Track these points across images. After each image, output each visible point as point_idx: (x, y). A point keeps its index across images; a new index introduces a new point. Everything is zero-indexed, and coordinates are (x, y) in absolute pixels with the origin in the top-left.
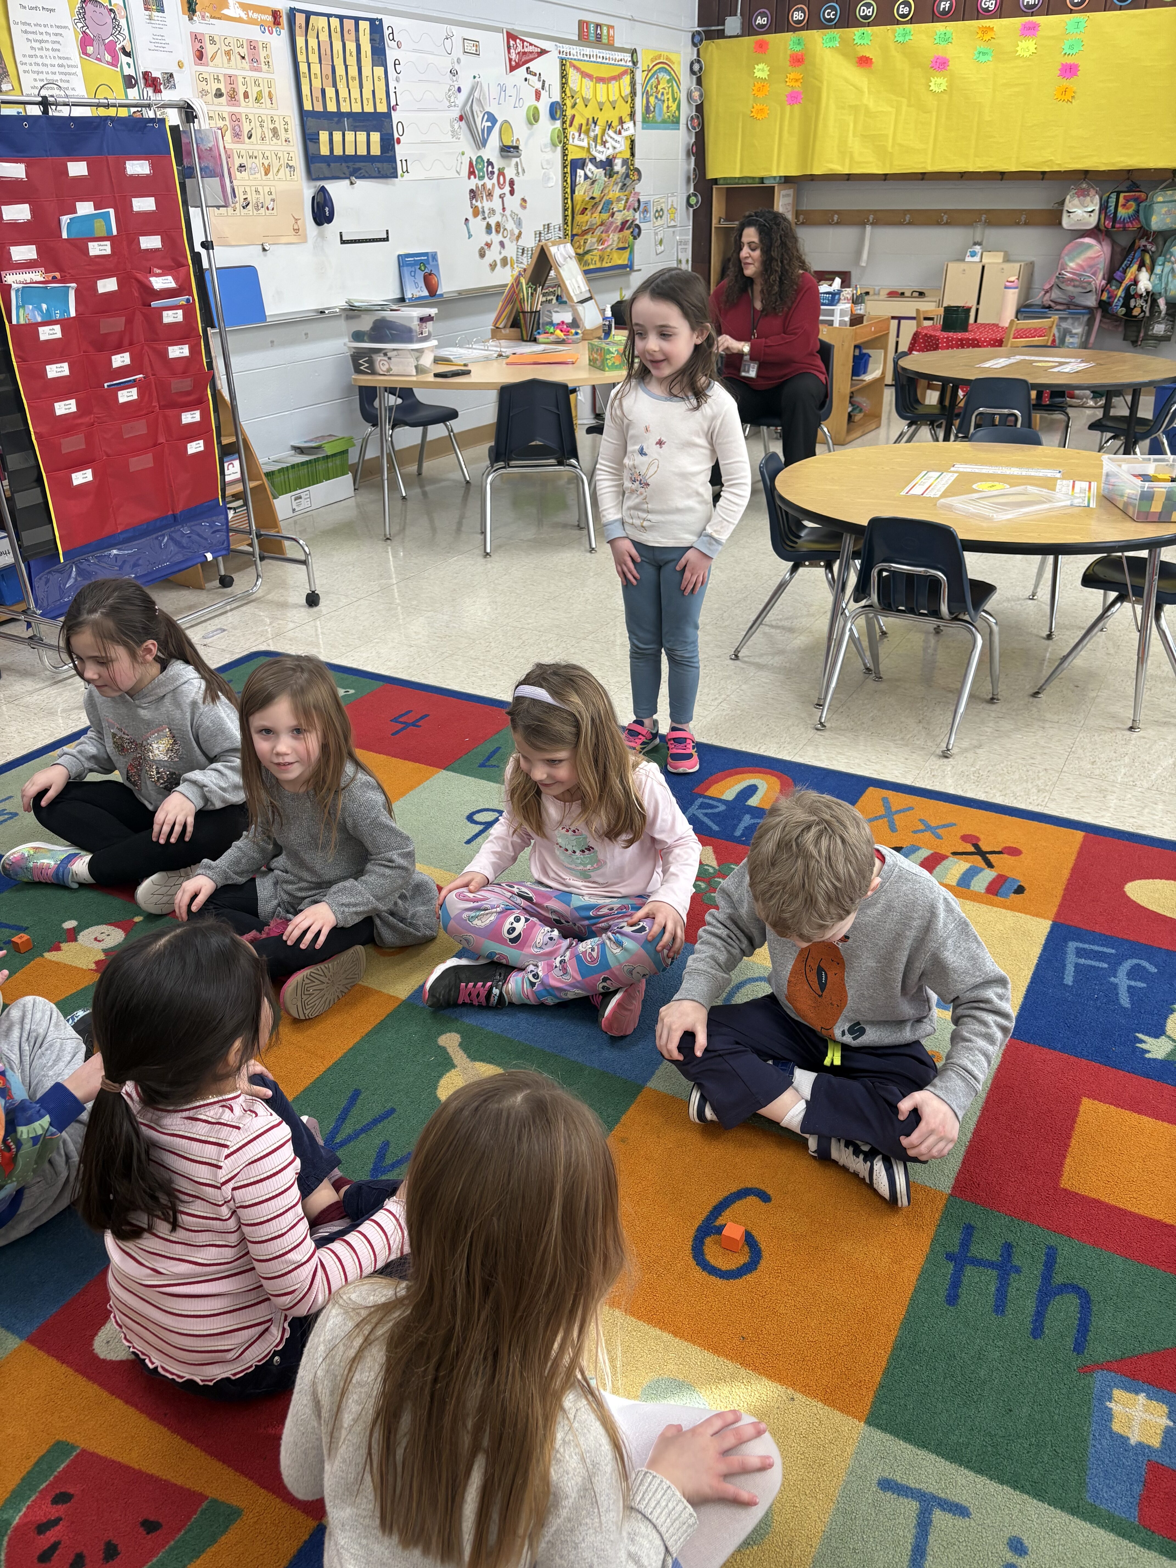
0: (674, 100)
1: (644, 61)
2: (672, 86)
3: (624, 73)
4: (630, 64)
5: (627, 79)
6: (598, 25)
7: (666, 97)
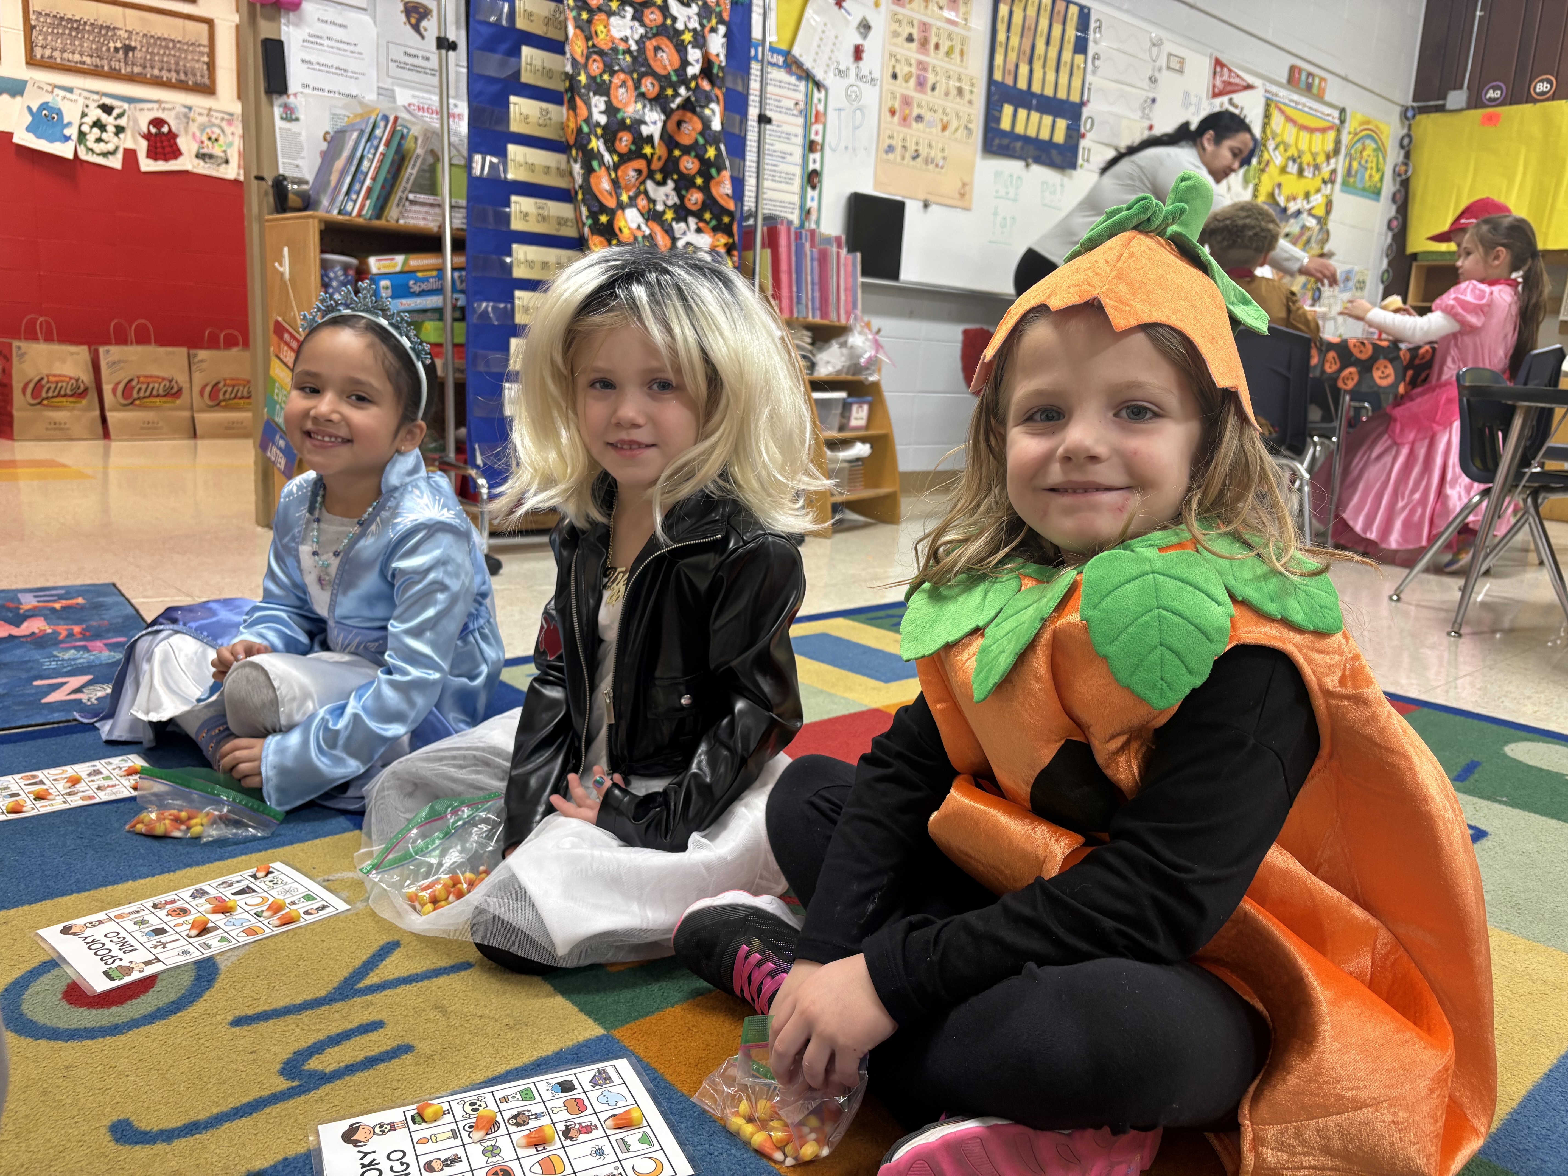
0: (1378, 170)
1: (1352, 125)
2: (1377, 157)
3: (1330, 128)
4: (1337, 121)
5: (1332, 135)
6: (1310, 74)
7: (1369, 165)
